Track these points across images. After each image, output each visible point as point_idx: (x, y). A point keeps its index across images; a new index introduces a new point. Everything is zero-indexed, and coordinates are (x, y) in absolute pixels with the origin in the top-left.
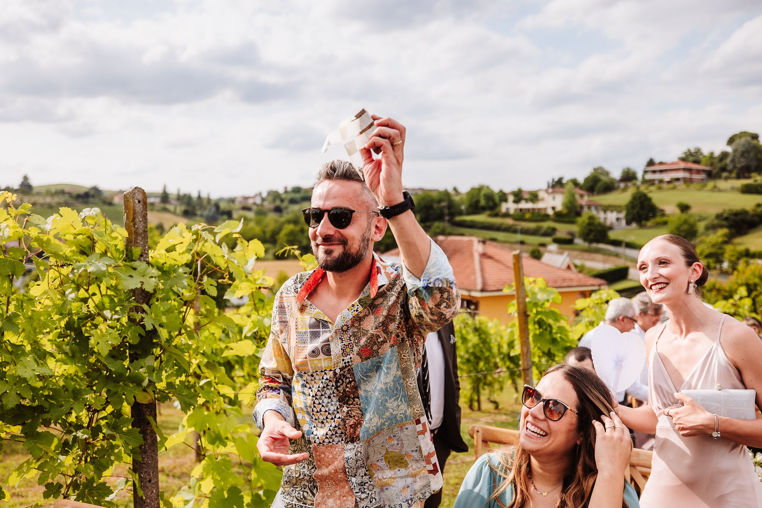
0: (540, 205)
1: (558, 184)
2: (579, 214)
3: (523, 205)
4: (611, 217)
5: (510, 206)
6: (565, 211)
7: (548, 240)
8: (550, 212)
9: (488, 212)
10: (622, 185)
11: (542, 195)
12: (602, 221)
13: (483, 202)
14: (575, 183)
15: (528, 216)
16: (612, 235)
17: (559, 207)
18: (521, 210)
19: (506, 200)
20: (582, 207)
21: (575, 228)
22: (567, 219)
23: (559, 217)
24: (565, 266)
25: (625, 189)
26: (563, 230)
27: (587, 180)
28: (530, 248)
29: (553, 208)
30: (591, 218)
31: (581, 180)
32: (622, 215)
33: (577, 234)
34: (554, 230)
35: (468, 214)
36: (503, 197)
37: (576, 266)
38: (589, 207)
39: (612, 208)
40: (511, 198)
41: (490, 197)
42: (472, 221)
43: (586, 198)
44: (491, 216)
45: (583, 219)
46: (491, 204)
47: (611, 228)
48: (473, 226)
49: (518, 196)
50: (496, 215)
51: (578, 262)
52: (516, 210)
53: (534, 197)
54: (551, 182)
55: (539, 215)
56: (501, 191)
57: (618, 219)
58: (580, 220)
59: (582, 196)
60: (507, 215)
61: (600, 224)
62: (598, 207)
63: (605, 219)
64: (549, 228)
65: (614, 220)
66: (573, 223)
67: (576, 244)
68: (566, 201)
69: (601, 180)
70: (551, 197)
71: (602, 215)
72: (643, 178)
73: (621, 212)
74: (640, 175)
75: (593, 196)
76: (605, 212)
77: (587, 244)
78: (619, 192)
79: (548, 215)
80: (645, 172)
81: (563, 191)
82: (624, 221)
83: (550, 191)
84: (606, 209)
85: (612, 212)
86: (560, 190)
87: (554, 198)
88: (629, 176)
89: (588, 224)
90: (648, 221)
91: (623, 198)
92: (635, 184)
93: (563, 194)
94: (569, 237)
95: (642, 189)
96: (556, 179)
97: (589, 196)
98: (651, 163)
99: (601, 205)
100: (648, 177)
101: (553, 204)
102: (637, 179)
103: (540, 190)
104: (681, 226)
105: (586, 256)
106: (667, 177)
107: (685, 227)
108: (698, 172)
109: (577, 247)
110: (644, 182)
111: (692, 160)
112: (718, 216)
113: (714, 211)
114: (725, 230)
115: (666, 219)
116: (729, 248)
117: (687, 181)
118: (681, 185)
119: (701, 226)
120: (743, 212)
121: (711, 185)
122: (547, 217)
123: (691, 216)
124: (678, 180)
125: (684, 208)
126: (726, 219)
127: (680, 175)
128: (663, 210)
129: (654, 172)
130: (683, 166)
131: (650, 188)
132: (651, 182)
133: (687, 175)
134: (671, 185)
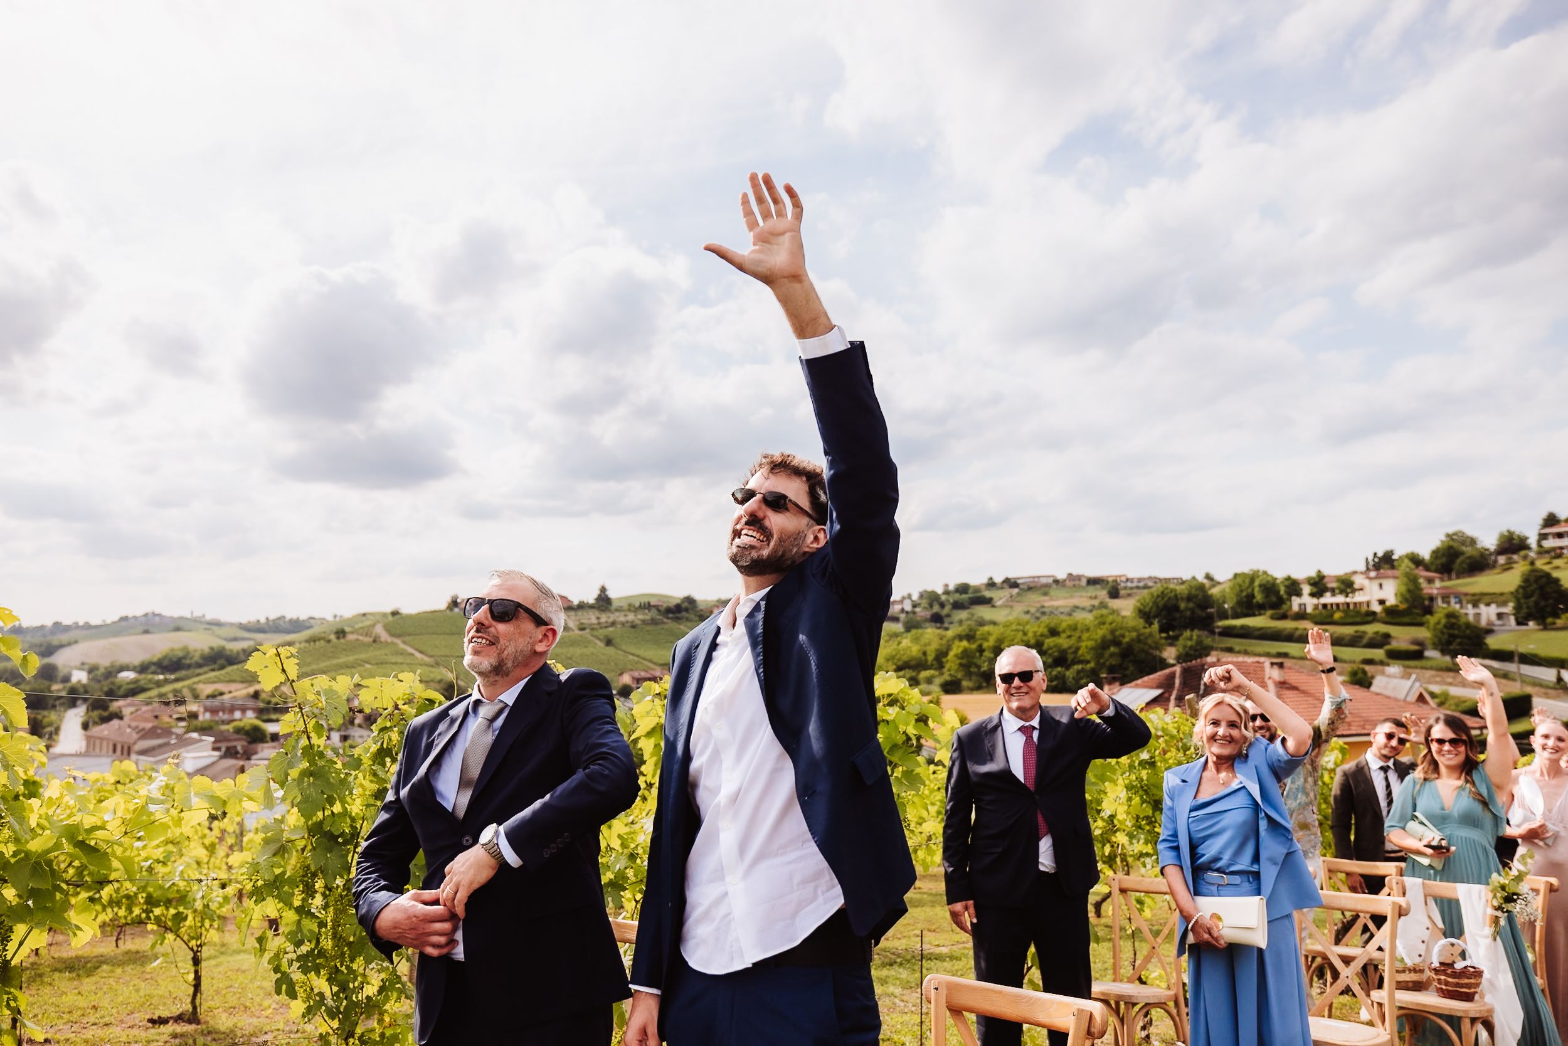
0: (1358, 598)
1: (1385, 562)
2: (1429, 611)
3: (1328, 599)
4: (1488, 613)
5: (1306, 601)
6: (1403, 606)
7: (1378, 654)
8: (1377, 608)
9: (1269, 613)
10: (1502, 560)
11: (1359, 581)
12: (1471, 618)
13: (1259, 597)
14: (1416, 560)
15: (1337, 616)
16: (1493, 642)
17: (1392, 601)
18: (1325, 606)
19: (1299, 594)
20: (1432, 599)
21: (1422, 633)
22: (1406, 620)
23: (1393, 615)
24: (1413, 697)
25: (1508, 567)
26: (1403, 636)
27: (1436, 553)
28: (1348, 667)
29: (1382, 602)
30: (1451, 615)
31: (1425, 554)
32: (1509, 608)
33: (1428, 643)
34: (1387, 636)
35: (1236, 616)
36: (1294, 587)
37: (1433, 695)
38: (1446, 598)
39: (1487, 599)
40: (1306, 589)
41: (1270, 588)
42: (1243, 627)
43: (1438, 584)
44: (1273, 618)
45: (1438, 617)
46: (1274, 599)
47: (1489, 631)
48: (1246, 633)
49: (1319, 585)
50: (1284, 617)
51: (1436, 689)
52: (1316, 607)
53: (1346, 585)
54: (1371, 558)
55: (1358, 613)
56: (1289, 578)
57: (1500, 616)
58: (1432, 620)
59: (1430, 581)
60: (1301, 616)
61: (1468, 625)
62: (1460, 597)
63: (1478, 615)
64: (1377, 633)
65: (1494, 618)
66: (1421, 624)
67: (1428, 658)
68: (1403, 589)
69: (1462, 553)
70: (1376, 584)
71: (1470, 610)
72: (1540, 545)
73: (1504, 604)
74: (1533, 541)
75: (1450, 579)
76: (1475, 605)
77: (1448, 658)
78: (1497, 571)
79: (1374, 613)
80: (1543, 537)
81: (1396, 573)
82: (1512, 619)
83: (1373, 574)
84: (1476, 600)
85: (1488, 605)
86: (1390, 572)
87: (1381, 585)
88: (1512, 545)
89: (1445, 626)
90: (1557, 616)
91: (1508, 580)
92: (1525, 558)
93: (1395, 577)
94: (1415, 648)
95: (1540, 564)
96: (1380, 554)
97: (1442, 580)
98: (1551, 520)
99: (1466, 594)
100: (1549, 543)
101: (1381, 595)
102: (1528, 548)
103: (1355, 573)
105: (1449, 677)
109: (1431, 663)
110: (1543, 552)
122: (1371, 617)
129: (1560, 535)
131: (1559, 562)
132: (1556, 553)
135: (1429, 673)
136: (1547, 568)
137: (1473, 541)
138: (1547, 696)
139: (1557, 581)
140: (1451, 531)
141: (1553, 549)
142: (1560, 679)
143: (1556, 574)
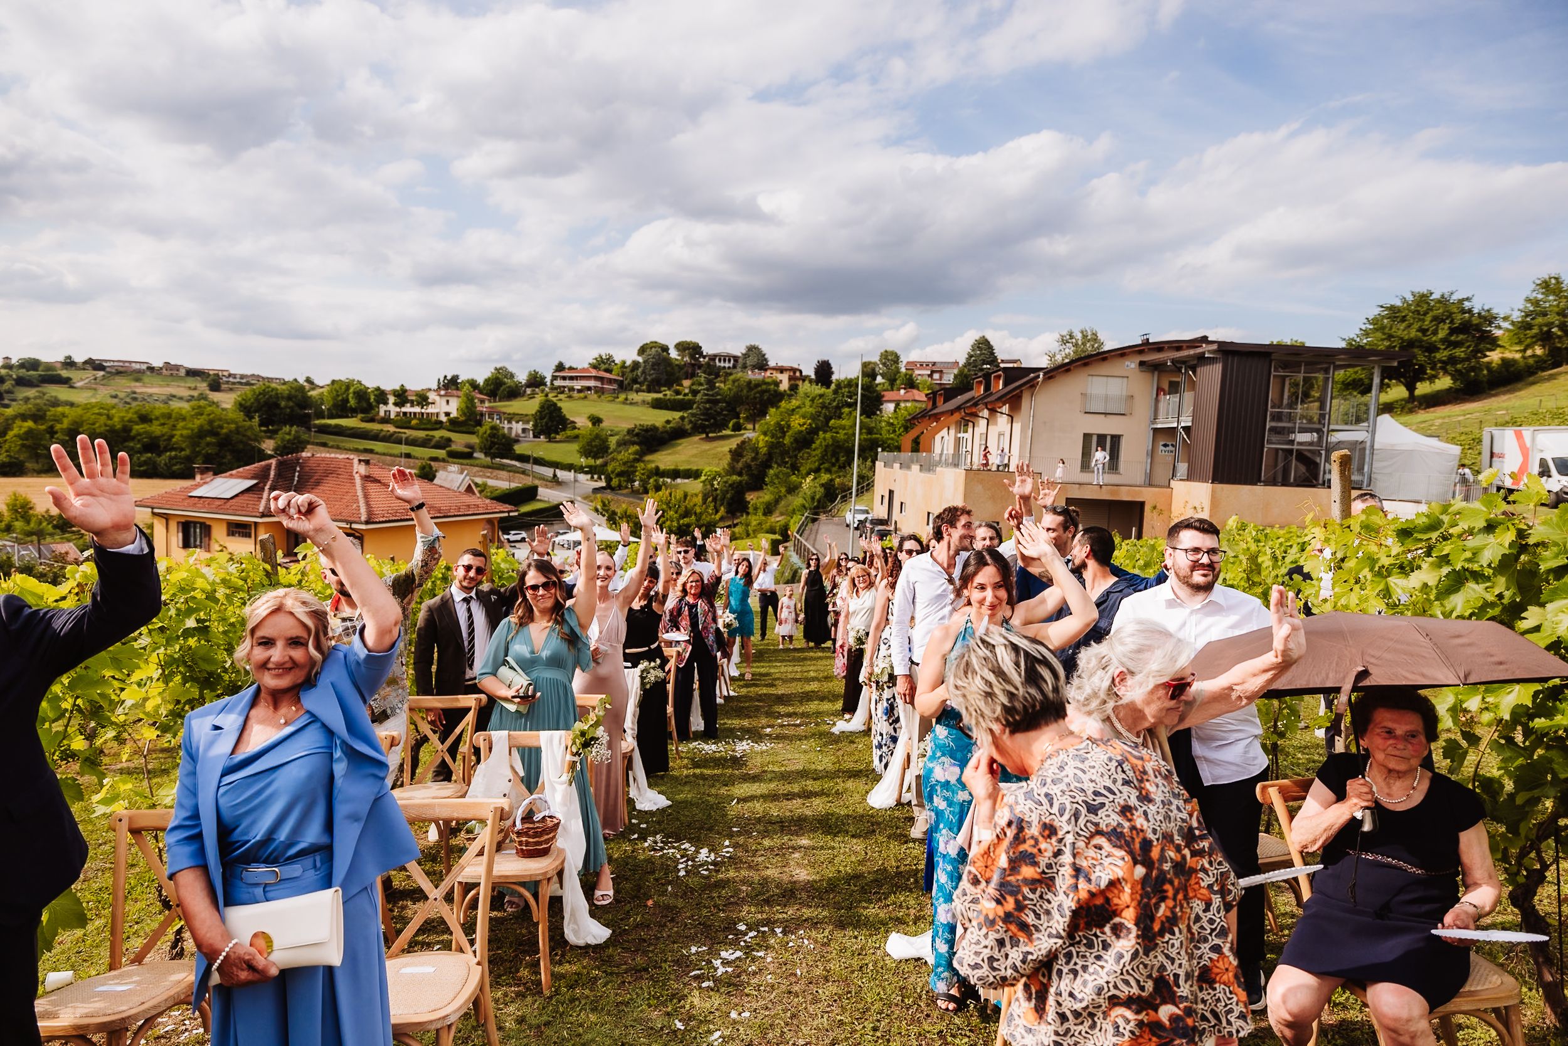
0: (431, 409)
1: (451, 384)
2: (479, 423)
3: (407, 409)
4: (517, 427)
5: (391, 409)
6: (462, 419)
7: (441, 453)
8: (443, 418)
9: (360, 416)
10: (529, 391)
11: (432, 396)
12: (506, 431)
13: (352, 402)
14: (473, 384)
15: (414, 422)
16: (519, 449)
17: (454, 414)
18: (405, 414)
19: (386, 403)
20: (482, 415)
21: (474, 440)
22: (464, 429)
23: (455, 425)
24: (463, 488)
25: (531, 397)
26: (460, 441)
27: (487, 381)
28: (419, 463)
29: (447, 414)
30: (494, 428)
31: (481, 381)
32: (530, 426)
33: (477, 447)
34: (449, 440)
35: (331, 417)
36: (381, 396)
37: (477, 485)
38: (491, 415)
39: (517, 418)
40: (392, 399)
41: (362, 394)
42: (337, 426)
43: (487, 404)
44: (362, 420)
45: (484, 429)
46: (364, 405)
47: (517, 441)
48: (339, 431)
49: (402, 396)
50: (372, 420)
51: (479, 480)
52: (398, 414)
53: (423, 399)
54: (442, 379)
55: (429, 421)
56: (378, 389)
57: (524, 430)
58: (481, 430)
59: (482, 401)
60: (386, 420)
61: (504, 436)
62: (501, 415)
63: (511, 429)
64: (442, 437)
65: (520, 431)
66: (473, 433)
67: (476, 459)
68: (463, 406)
69: (505, 383)
70: (444, 400)
71: (506, 425)
72: (552, 384)
73: (527, 422)
74: (548, 380)
75: (495, 401)
76: (509, 422)
77: (489, 459)
78: (525, 398)
79: (441, 422)
80: (554, 378)
81: (460, 393)
82: (531, 433)
83: (443, 392)
84: (510, 418)
85: (517, 422)
86: (455, 392)
87: (448, 402)
88: (536, 381)
89: (489, 435)
90: (558, 433)
91: (529, 406)
92: (543, 391)
93: (458, 397)
94: (468, 450)
95: (551, 396)
96: (449, 378)
97: (490, 401)
98: (560, 367)
99: (504, 413)
100: (557, 383)
101: (447, 409)
102: (545, 384)
103: (429, 390)
104: (593, 440)
105: (488, 472)
106: (577, 384)
107: (597, 442)
108: (610, 381)
109: (477, 462)
110: (554, 388)
111: (603, 367)
112: (630, 432)
113: (626, 426)
114: (637, 447)
115: (576, 431)
116: (640, 466)
117: (600, 391)
118: (592, 395)
119: (613, 441)
120: (654, 429)
121: (622, 397)
122: (439, 425)
123: (602, 430)
124: (589, 388)
125: (596, 421)
126: (637, 435)
127: (592, 383)
128: (574, 422)
129: (564, 378)
130: (594, 373)
131: (561, 396)
132: (561, 390)
133: (599, 384)
134: (582, 395)
135: (476, 469)
136: (554, 399)
137: (512, 376)
138: (546, 487)
139: (560, 409)
140: (499, 366)
141: (560, 387)
142: (555, 475)
143: (559, 404)
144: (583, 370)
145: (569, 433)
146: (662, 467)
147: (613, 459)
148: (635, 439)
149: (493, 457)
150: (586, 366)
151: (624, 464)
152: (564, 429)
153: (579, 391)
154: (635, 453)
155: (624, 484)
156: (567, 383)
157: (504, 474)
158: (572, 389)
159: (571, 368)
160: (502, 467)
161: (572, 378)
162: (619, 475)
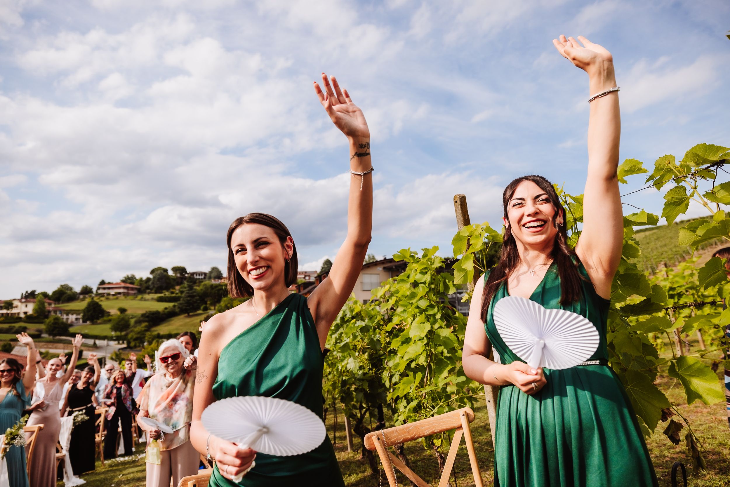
0: (14, 311)
1: (30, 296)
2: (47, 317)
4: (72, 318)
6: (35, 315)
8: (22, 316)
10: (81, 297)
11: (15, 303)
12: (64, 320)
14: (45, 295)
16: (72, 330)
17: (30, 312)
20: (49, 312)
21: (42, 327)
22: (36, 321)
23: (29, 319)
25: (83, 300)
26: (32, 328)
27: (55, 293)
29: (25, 313)
30: (57, 319)
31: (50, 293)
32: (80, 316)
33: (44, 331)
34: (26, 328)
38: (55, 312)
39: (72, 312)
43: (53, 306)
45: (50, 320)
47: (71, 325)
53: (9, 305)
54: (24, 293)
55: (12, 318)
57: (77, 319)
58: (47, 321)
59: (50, 304)
61: (63, 323)
62: (62, 311)
63: (67, 319)
64: (20, 327)
65: (74, 320)
66: (41, 323)
67: (43, 337)
68: (37, 307)
69: (66, 293)
70: (24, 305)
71: (65, 317)
72: (97, 292)
73: (79, 314)
74: (94, 290)
75: (59, 304)
76: (67, 315)
77: (51, 337)
78: (79, 301)
79: (21, 318)
80: (98, 289)
81: (35, 300)
82: (81, 321)
83: (23, 300)
84: (68, 312)
85: (72, 314)
86: (32, 300)
87: (26, 306)
88: (86, 291)
89: (53, 324)
90: (98, 319)
91: (82, 305)
92: (90, 296)
93: (34, 302)
94: (37, 333)
95: (96, 299)
96: (29, 292)
97: (55, 304)
98: (103, 283)
99: (64, 310)
100: (100, 291)
101: (25, 310)
102: (92, 292)
103: (14, 300)
104: (120, 321)
105: (50, 345)
106: (112, 292)
107: (123, 322)
108: (132, 289)
109: (43, 340)
110: (97, 294)
111: (129, 281)
112: (143, 315)
113: (140, 312)
114: (146, 324)
115: (110, 317)
116: (148, 334)
117: (126, 295)
118: (121, 297)
119: (132, 321)
120: (157, 313)
121: (140, 297)
122: (19, 319)
123: (126, 315)
124: (119, 293)
125: (123, 310)
126: (148, 317)
127: (121, 290)
128: (109, 313)
129: (104, 289)
130: (123, 285)
131: (102, 299)
132: (102, 295)
133: (125, 291)
134: (115, 297)
135: (41, 344)
136: (98, 301)
137: (71, 289)
138: (89, 350)
139: (100, 306)
140: (63, 284)
141: (101, 294)
142: (95, 343)
143: (100, 303)
144: (117, 284)
145: (105, 318)
146: (162, 333)
147: (132, 331)
148: (146, 319)
149: (55, 335)
150: (119, 281)
151: (139, 333)
152: (103, 316)
153: (114, 295)
154: (146, 326)
155: (138, 344)
156: (106, 291)
157: (61, 345)
158: (109, 294)
159: (109, 283)
160: (60, 341)
161: (109, 288)
162: (135, 339)
